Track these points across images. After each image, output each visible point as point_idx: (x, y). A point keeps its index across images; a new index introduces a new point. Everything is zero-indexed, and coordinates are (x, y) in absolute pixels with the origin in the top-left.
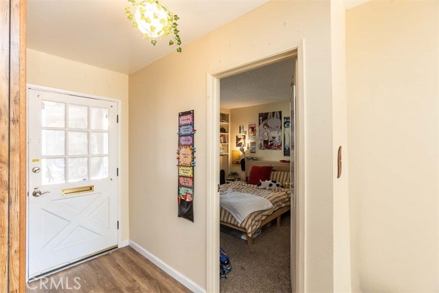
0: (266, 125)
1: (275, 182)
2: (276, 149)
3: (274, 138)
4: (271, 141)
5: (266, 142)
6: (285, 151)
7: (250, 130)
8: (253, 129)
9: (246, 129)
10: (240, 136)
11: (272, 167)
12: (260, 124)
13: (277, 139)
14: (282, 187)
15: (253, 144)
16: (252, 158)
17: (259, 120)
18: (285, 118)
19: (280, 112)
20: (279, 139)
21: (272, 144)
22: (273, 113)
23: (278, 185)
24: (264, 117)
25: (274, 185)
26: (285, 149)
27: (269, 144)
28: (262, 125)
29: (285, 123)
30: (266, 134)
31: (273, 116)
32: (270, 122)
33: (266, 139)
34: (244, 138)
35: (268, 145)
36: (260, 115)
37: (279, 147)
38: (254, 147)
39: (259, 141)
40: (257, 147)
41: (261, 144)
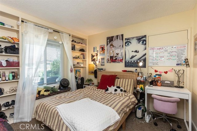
0: (112, 45)
2: (119, 63)
3: (117, 54)
4: (115, 57)
5: (112, 57)
6: (125, 64)
7: (101, 49)
8: (103, 49)
9: (98, 49)
10: (94, 54)
11: (116, 76)
12: (107, 45)
13: (120, 55)
14: (125, 91)
15: (103, 59)
16: (102, 69)
17: (107, 42)
18: (126, 39)
19: (122, 35)
20: (122, 55)
21: (116, 59)
22: (117, 36)
23: (121, 90)
24: (110, 39)
25: (119, 90)
27: (114, 59)
28: (109, 45)
29: (126, 43)
31: (117, 38)
32: (115, 43)
33: (112, 55)
34: (97, 55)
35: (113, 60)
36: (108, 38)
37: (121, 61)
38: (103, 61)
39: (107, 56)
40: (105, 61)
41: (108, 59)
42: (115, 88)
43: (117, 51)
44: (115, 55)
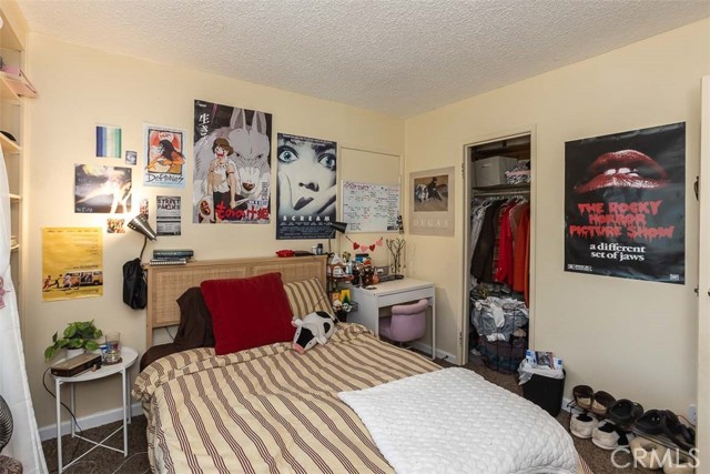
0: (221, 143)
2: (253, 221)
3: (248, 187)
4: (238, 198)
5: (221, 199)
6: (279, 227)
7: (157, 151)
8: (170, 150)
9: (137, 142)
10: (94, 166)
12: (198, 137)
13: (256, 192)
17: (197, 123)
19: (269, 117)
20: (265, 192)
21: (243, 207)
24: (214, 117)
26: (279, 220)
27: (234, 204)
28: (207, 141)
29: (280, 150)
30: (222, 172)
31: (249, 123)
32: (238, 137)
33: (223, 189)
34: (127, 176)
36: (201, 107)
37: (264, 214)
38: (169, 213)
39: (192, 193)
40: (187, 211)
41: (204, 206)
43: (247, 174)
44: (237, 189)
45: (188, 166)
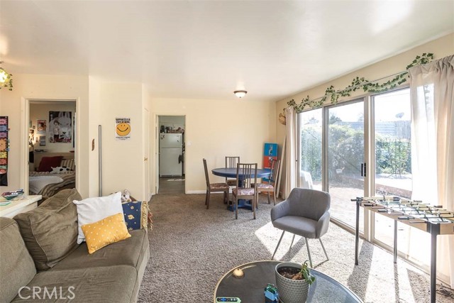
1: (65, 167)
2: (66, 142)
3: (64, 133)
5: (56, 137)
7: (40, 125)
8: (43, 125)
9: (35, 124)
11: (62, 157)
12: (50, 120)
13: (67, 134)
14: (72, 170)
15: (42, 138)
16: (42, 151)
17: (50, 117)
19: (70, 113)
20: (69, 134)
21: (63, 138)
22: (64, 113)
23: (68, 170)
24: (54, 115)
25: (65, 170)
27: (60, 138)
28: (52, 122)
30: (56, 129)
31: (64, 115)
32: (61, 119)
33: (57, 134)
34: (33, 132)
35: (58, 139)
36: (51, 113)
37: (69, 141)
38: (43, 140)
39: (49, 135)
40: (47, 140)
41: (51, 138)
42: (61, 168)
43: (64, 130)
44: (61, 134)
45: (47, 129)
